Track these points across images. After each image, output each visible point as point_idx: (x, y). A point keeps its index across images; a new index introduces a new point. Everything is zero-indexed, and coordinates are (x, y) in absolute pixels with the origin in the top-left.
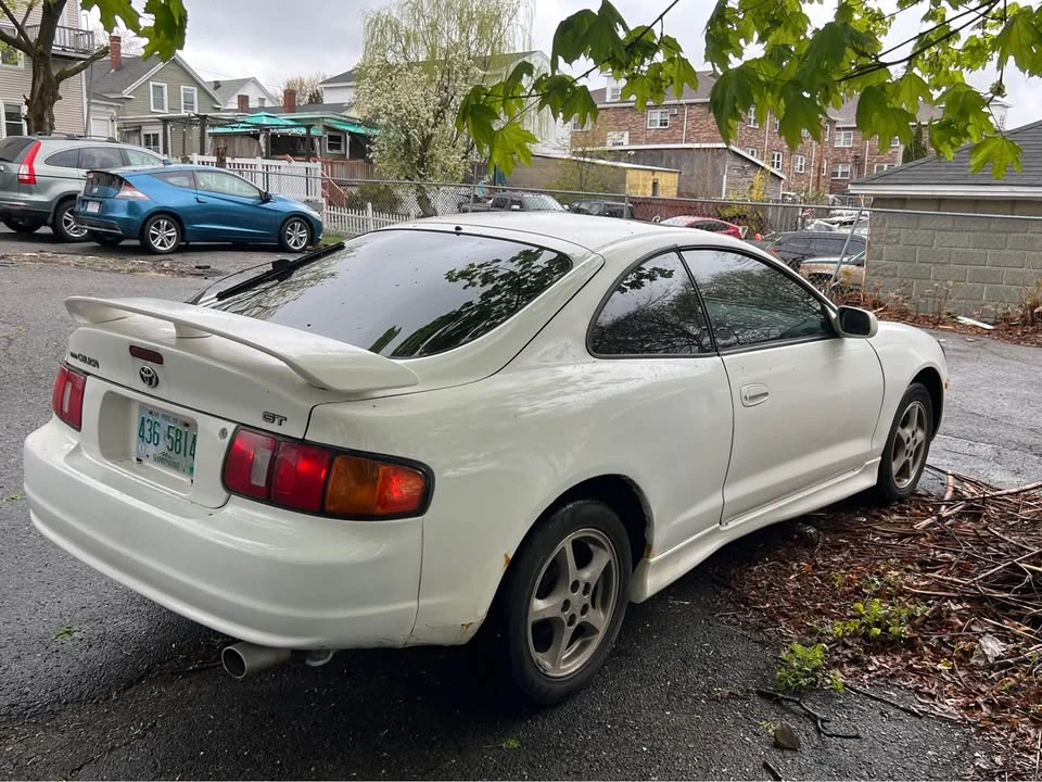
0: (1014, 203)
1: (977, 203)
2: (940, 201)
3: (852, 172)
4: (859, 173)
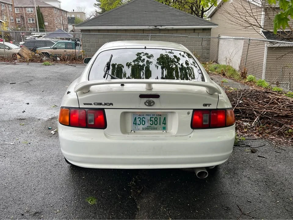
0: (117, 30)
1: (108, 31)
2: (99, 31)
3: (21, 21)
4: (23, 21)
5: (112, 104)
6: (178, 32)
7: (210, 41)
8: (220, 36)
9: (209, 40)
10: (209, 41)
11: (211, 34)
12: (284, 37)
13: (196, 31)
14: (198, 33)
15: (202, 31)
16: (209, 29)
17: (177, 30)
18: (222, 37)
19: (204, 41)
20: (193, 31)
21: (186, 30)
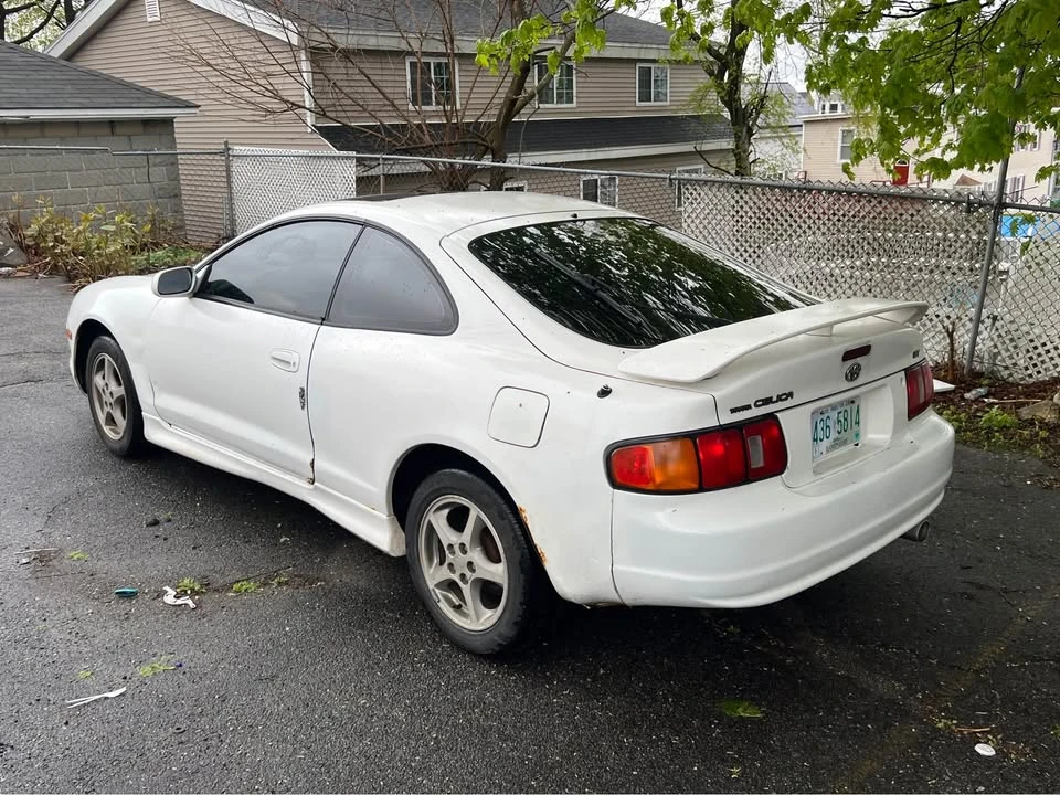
5: (790, 395)
6: (48, 132)
7: (175, 164)
8: (230, 146)
9: (172, 162)
10: (173, 164)
11: (174, 138)
12: (395, 145)
13: (118, 130)
14: (129, 136)
15: (140, 129)
16: (168, 123)
17: (42, 125)
18: (238, 149)
19: (155, 165)
20: (108, 131)
21: (78, 124)
